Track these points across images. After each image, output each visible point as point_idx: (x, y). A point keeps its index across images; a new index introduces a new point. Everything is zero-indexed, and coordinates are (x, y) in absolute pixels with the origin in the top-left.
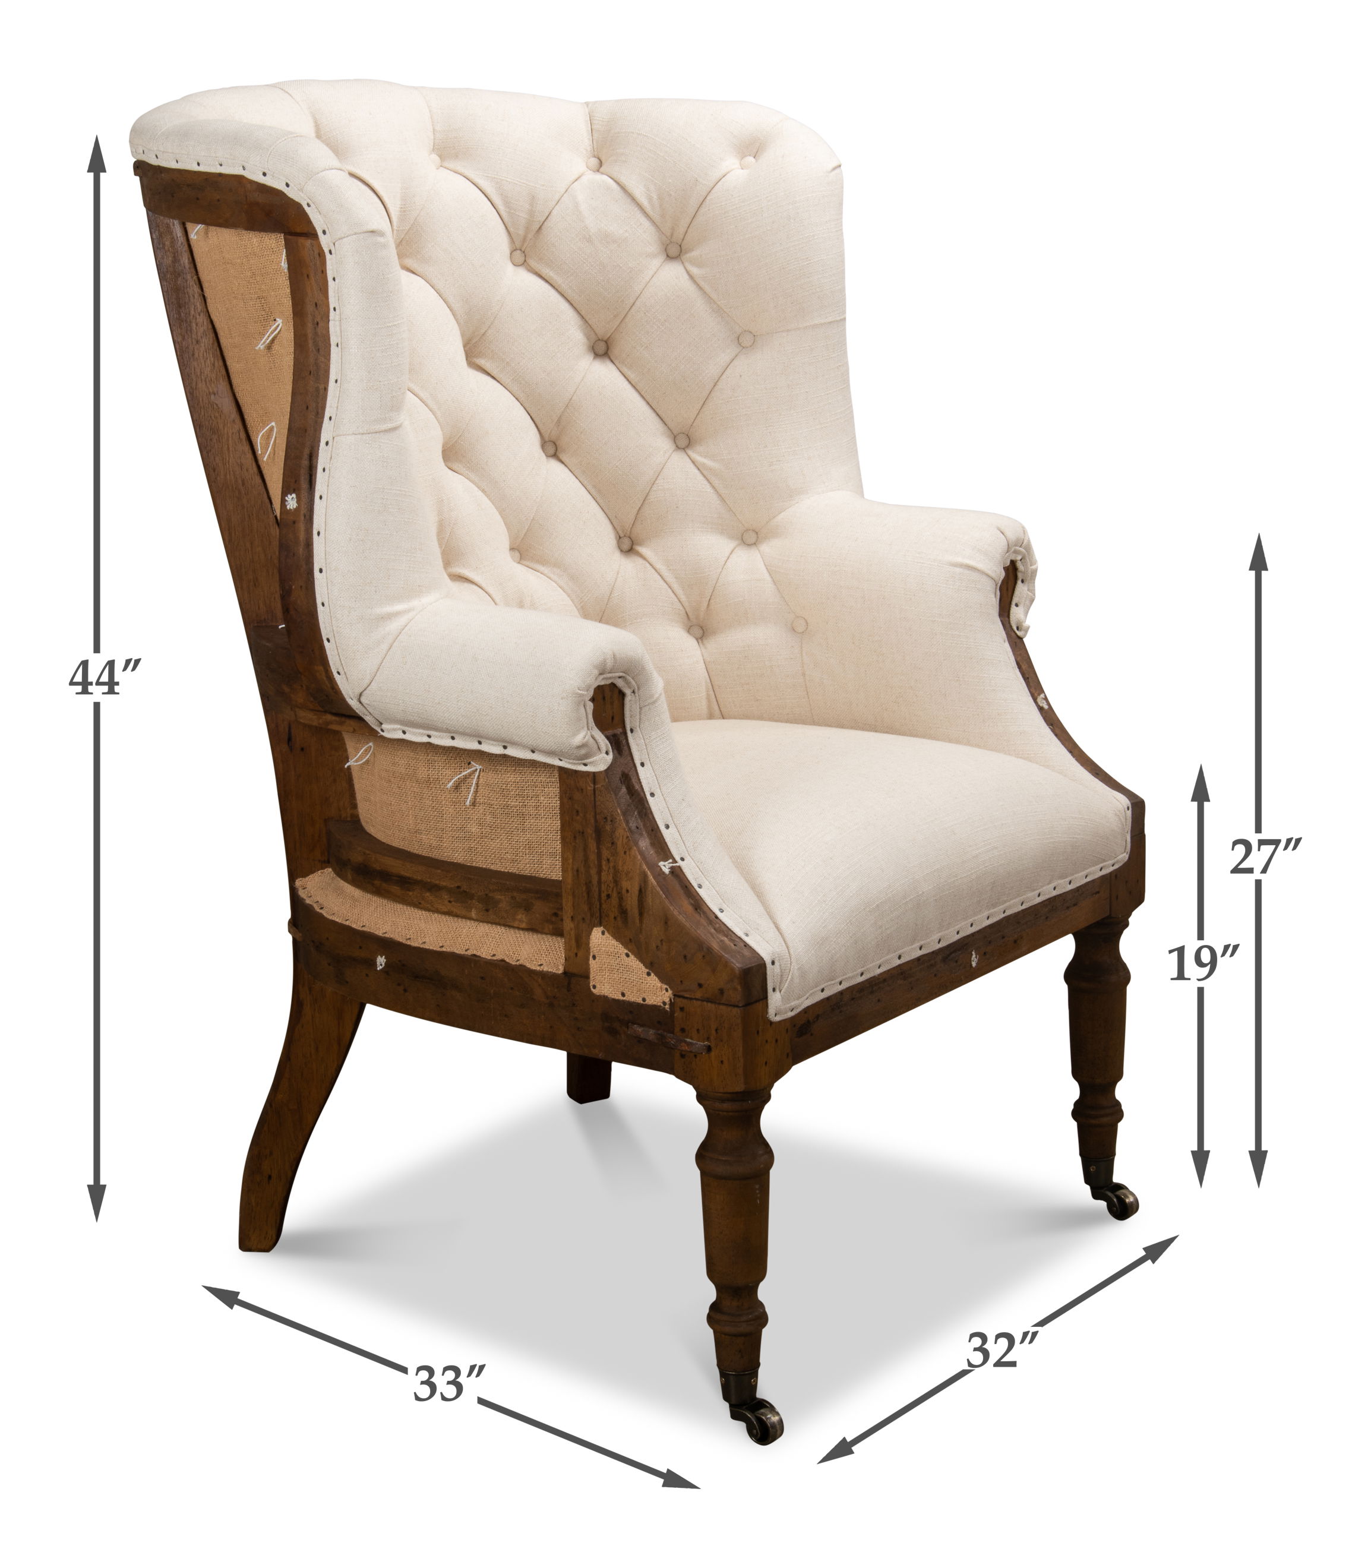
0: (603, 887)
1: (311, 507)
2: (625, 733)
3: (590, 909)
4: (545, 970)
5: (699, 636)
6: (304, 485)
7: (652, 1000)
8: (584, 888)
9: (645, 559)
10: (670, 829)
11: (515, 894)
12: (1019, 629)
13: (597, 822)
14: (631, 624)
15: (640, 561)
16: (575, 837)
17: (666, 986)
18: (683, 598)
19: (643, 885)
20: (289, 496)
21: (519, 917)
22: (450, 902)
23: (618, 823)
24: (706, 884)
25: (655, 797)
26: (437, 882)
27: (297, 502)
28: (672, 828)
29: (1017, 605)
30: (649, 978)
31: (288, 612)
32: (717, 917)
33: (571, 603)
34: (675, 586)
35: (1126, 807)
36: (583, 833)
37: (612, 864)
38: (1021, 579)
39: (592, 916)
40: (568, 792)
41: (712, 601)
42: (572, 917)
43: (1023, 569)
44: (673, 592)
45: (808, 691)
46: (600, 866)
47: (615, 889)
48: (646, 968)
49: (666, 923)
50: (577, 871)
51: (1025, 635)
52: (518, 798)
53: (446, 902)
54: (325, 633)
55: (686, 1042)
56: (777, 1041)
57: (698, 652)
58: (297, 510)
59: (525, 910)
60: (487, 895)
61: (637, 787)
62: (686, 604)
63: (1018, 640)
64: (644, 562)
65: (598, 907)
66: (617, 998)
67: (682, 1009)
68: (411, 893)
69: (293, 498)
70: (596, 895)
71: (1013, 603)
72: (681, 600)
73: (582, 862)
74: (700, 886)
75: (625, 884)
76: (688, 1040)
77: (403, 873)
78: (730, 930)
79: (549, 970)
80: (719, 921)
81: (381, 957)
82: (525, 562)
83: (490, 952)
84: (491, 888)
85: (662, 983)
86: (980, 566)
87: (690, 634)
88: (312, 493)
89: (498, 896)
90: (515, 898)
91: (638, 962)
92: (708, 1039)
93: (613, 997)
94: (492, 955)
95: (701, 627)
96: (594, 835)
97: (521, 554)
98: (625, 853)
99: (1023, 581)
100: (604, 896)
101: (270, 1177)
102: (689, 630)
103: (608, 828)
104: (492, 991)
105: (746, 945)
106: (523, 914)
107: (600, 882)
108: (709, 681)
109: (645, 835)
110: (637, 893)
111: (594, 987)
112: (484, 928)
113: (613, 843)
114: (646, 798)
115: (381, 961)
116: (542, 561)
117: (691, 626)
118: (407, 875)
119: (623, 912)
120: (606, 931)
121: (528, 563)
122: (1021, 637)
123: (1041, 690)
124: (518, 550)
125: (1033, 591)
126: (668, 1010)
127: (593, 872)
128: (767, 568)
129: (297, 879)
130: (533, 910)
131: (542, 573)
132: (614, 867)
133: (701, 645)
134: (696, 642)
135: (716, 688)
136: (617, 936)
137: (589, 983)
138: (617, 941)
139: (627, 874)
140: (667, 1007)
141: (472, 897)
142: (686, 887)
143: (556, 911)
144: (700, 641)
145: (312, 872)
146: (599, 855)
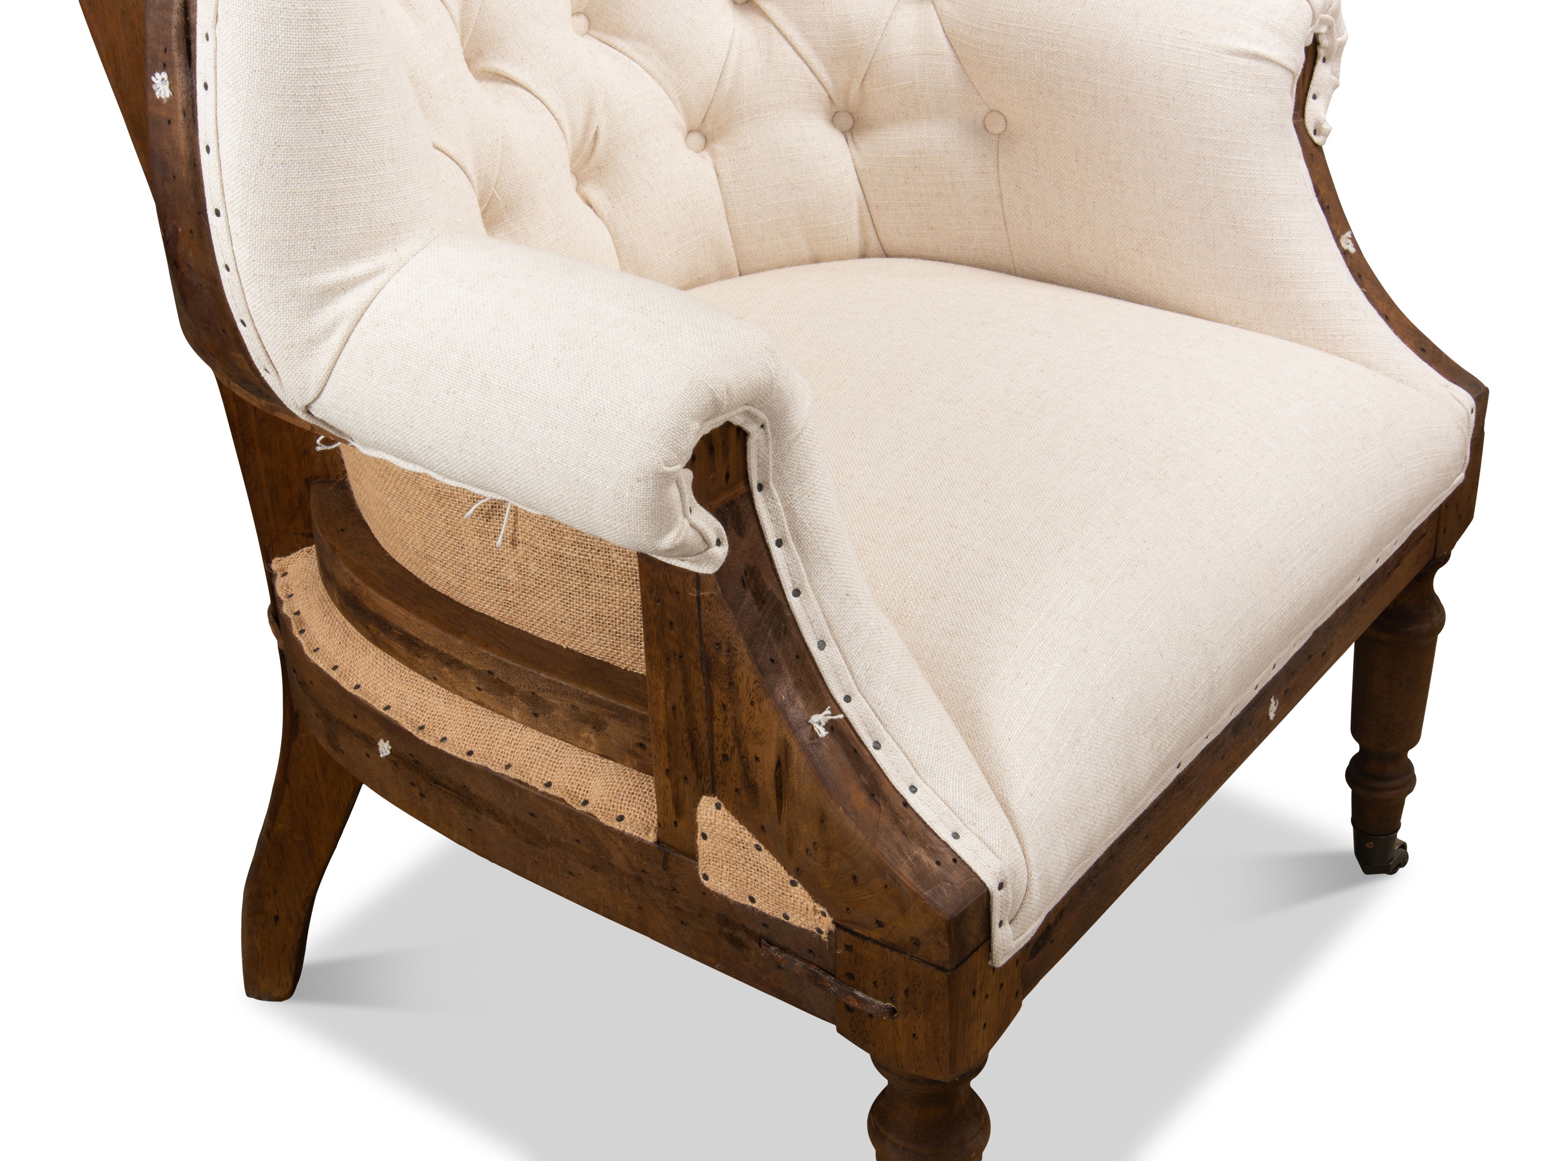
0: (718, 743)
1: (193, 100)
2: (750, 494)
3: (696, 766)
4: (626, 831)
5: (849, 126)
6: (177, 58)
7: (796, 920)
8: (686, 736)
9: (768, 19)
10: (826, 649)
11: (577, 703)
12: (1317, 133)
13: (704, 646)
14: (751, 120)
15: (762, 23)
16: (668, 659)
17: (821, 909)
18: (825, 77)
19: (782, 759)
20: (157, 74)
21: (585, 735)
22: (479, 689)
23: (739, 657)
24: (887, 742)
25: (801, 596)
26: (459, 657)
27: (170, 87)
28: (831, 648)
29: (1314, 97)
30: (793, 889)
31: (177, 268)
32: (906, 804)
33: (663, 94)
34: (814, 61)
35: (1470, 411)
36: (681, 657)
37: (730, 714)
38: (1322, 58)
39: (699, 776)
40: (655, 591)
41: (866, 82)
42: (667, 771)
43: (1327, 44)
44: (811, 69)
45: (1007, 221)
46: (711, 710)
47: (736, 749)
48: (789, 874)
49: (822, 821)
50: (674, 708)
51: (1324, 142)
52: (576, 547)
53: (473, 688)
54: (237, 311)
55: (855, 996)
56: (1001, 986)
57: (848, 156)
58: (171, 100)
59: (594, 728)
60: (533, 693)
61: (770, 586)
62: (829, 85)
63: (1315, 150)
64: (768, 24)
65: (709, 766)
66: (742, 902)
67: (848, 948)
68: (421, 661)
69: (163, 79)
70: (706, 748)
71: (1310, 95)
72: (822, 81)
73: (680, 698)
74: (877, 745)
75: (753, 749)
76: (860, 994)
77: (407, 629)
78: (928, 827)
79: (634, 834)
80: (910, 812)
81: (385, 742)
82: (595, 33)
83: (542, 776)
84: (540, 686)
85: (816, 902)
86: (1274, 54)
87: (835, 126)
88: (192, 74)
89: (551, 700)
90: (578, 709)
91: (775, 862)
92: (892, 1000)
93: (736, 900)
94: (545, 782)
95: (851, 114)
96: (699, 664)
97: (589, 21)
98: (752, 703)
99: (1324, 60)
100: (718, 754)
101: (277, 918)
102: (833, 119)
103: (723, 660)
104: (548, 836)
105: (957, 859)
106: (591, 733)
107: (711, 734)
108: (862, 197)
109: (785, 668)
110: (773, 766)
111: (706, 877)
112: (531, 737)
113: (730, 684)
114: (786, 600)
115: (384, 748)
116: (622, 33)
117: (836, 113)
118: (415, 635)
119: (752, 787)
120: (722, 804)
121: (599, 35)
122: (1319, 144)
123: (1346, 227)
124: (585, 15)
125: (1336, 73)
126: (826, 940)
127: (700, 716)
128: (947, 37)
129: (273, 558)
130: (606, 732)
131: (620, 52)
132: (734, 718)
133: (851, 144)
134: (844, 140)
135: (872, 208)
136: (741, 813)
137: (697, 872)
138: (741, 823)
139: (756, 734)
140: (824, 936)
141: (512, 691)
142: (855, 751)
143: (643, 741)
144: (849, 137)
145: (295, 550)
146: (709, 695)
